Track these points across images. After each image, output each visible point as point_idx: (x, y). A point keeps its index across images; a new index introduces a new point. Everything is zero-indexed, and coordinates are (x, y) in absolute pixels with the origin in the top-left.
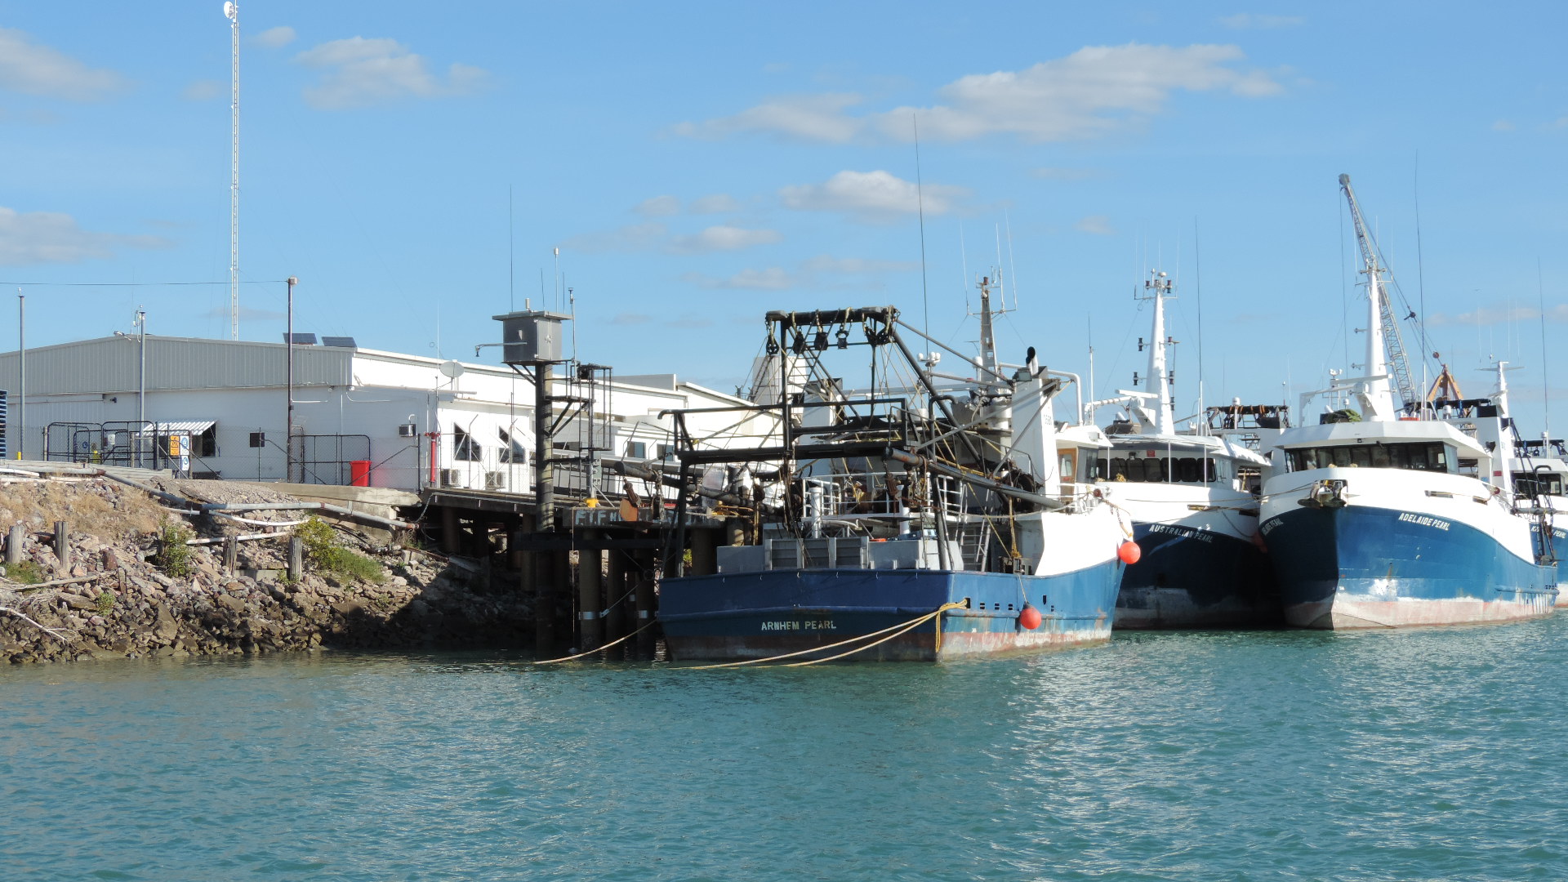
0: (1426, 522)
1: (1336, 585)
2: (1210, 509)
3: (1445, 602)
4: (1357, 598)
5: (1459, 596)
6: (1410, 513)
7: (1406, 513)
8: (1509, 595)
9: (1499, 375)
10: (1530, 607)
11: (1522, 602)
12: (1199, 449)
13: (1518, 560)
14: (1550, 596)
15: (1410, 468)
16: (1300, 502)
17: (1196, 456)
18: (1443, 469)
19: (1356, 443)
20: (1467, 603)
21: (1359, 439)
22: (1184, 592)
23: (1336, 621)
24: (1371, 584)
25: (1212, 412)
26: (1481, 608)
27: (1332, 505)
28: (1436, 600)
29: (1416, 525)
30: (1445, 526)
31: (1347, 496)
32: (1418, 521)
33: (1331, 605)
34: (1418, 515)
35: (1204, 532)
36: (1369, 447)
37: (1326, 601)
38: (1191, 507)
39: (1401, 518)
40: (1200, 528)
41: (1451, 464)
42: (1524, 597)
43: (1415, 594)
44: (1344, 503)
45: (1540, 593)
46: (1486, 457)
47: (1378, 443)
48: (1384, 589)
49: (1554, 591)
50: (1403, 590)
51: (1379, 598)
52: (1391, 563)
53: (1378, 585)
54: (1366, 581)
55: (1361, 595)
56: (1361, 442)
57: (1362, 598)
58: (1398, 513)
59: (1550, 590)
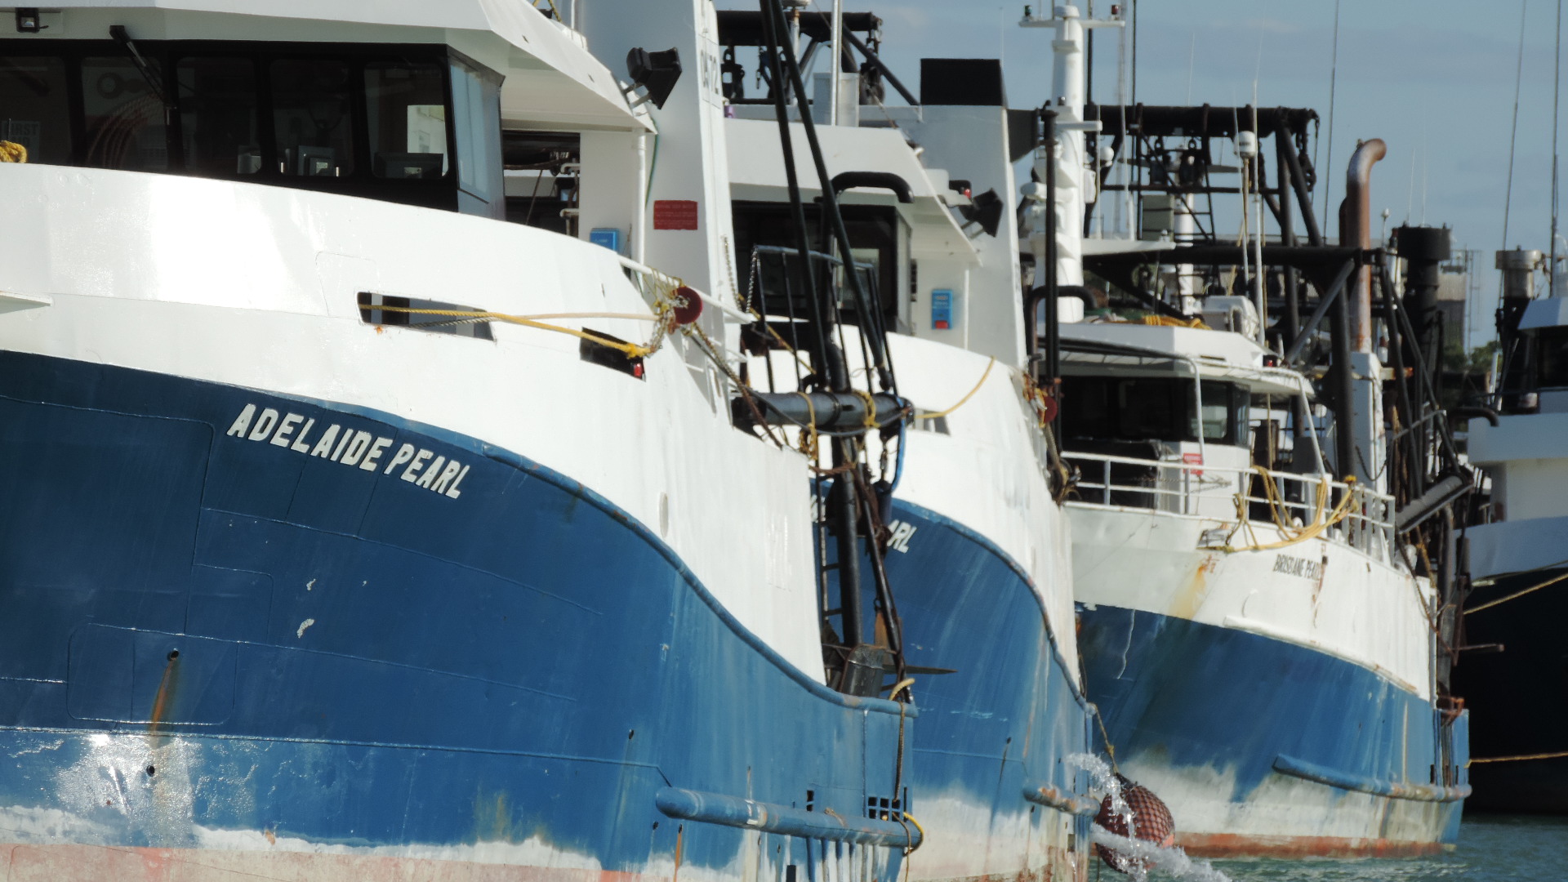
0: (355, 452)
5: (489, 834)
6: (285, 405)
7: (263, 400)
8: (712, 837)
11: (769, 877)
14: (884, 853)
20: (525, 873)
21: (22, 13)
24: (70, 754)
28: (381, 851)
30: (446, 478)
32: (323, 448)
34: (321, 415)
39: (239, 426)
41: (479, 168)
42: (776, 852)
45: (845, 840)
46: (630, 129)
47: (118, 31)
48: (130, 782)
49: (896, 829)
50: (225, 791)
51: (108, 830)
52: (175, 654)
53: (105, 760)
54: (51, 739)
55: (18, 809)
56: (35, 29)
57: (26, 824)
58: (229, 399)
59: (883, 826)
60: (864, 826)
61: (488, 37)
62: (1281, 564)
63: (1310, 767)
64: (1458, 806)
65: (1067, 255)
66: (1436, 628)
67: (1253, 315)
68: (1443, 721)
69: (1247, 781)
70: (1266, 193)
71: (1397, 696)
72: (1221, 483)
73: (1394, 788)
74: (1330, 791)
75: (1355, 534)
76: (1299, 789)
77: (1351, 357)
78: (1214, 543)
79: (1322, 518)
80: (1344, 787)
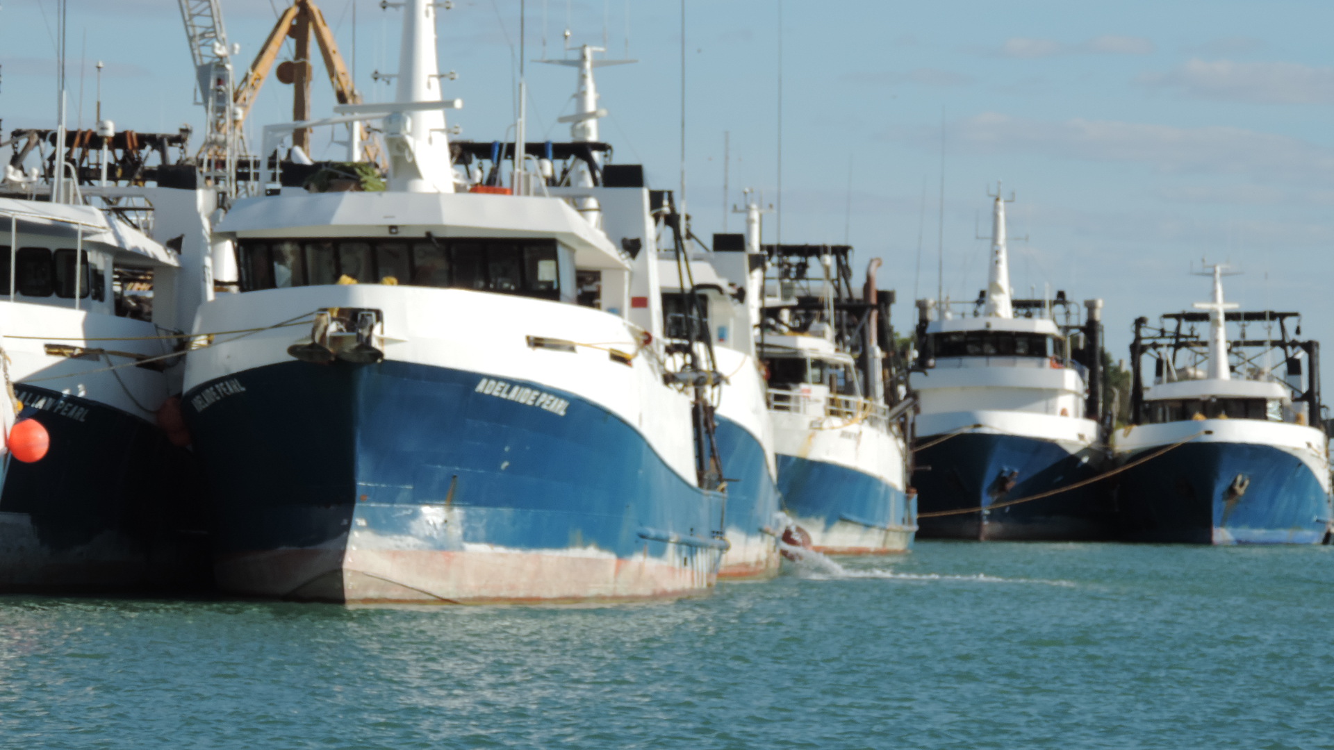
0: (525, 397)
1: (349, 516)
2: (87, 354)
3: (550, 556)
4: (390, 542)
5: (574, 545)
6: (498, 379)
7: (489, 378)
8: (657, 546)
9: (583, 77)
10: (688, 574)
11: (677, 562)
12: (61, 229)
13: (674, 479)
14: (717, 552)
15: (486, 289)
16: (292, 350)
17: (53, 244)
18: (551, 293)
19: (385, 233)
20: (588, 561)
21: (392, 227)
22: (24, 520)
23: (351, 585)
24: (415, 515)
25: (23, 142)
26: (612, 570)
27: (355, 359)
28: (533, 553)
29: (505, 401)
30: (559, 407)
31: (382, 341)
32: (512, 396)
33: (342, 553)
34: (512, 383)
35: (73, 399)
36: (410, 242)
37: (330, 545)
38: (52, 349)
39: (480, 388)
40: (66, 392)
41: (568, 286)
42: (680, 552)
43: (495, 538)
44: (379, 354)
45: (704, 546)
46: (620, 269)
47: (429, 234)
48: (439, 527)
49: (722, 543)
50: (474, 529)
51: (429, 545)
52: (455, 476)
53: (428, 518)
54: (407, 509)
55: (396, 537)
56: (396, 233)
57: (399, 543)
58: (474, 378)
59: (717, 541)
60: (710, 541)
61: (572, 236)
62: (844, 435)
63: (854, 518)
64: (912, 535)
65: (753, 307)
66: (905, 460)
67: (830, 331)
68: (908, 499)
69: (829, 524)
70: (832, 281)
71: (889, 489)
72: (817, 401)
73: (888, 527)
74: (862, 528)
75: (873, 421)
76: (850, 528)
77: (869, 349)
78: (816, 426)
79: (860, 415)
80: (868, 526)
